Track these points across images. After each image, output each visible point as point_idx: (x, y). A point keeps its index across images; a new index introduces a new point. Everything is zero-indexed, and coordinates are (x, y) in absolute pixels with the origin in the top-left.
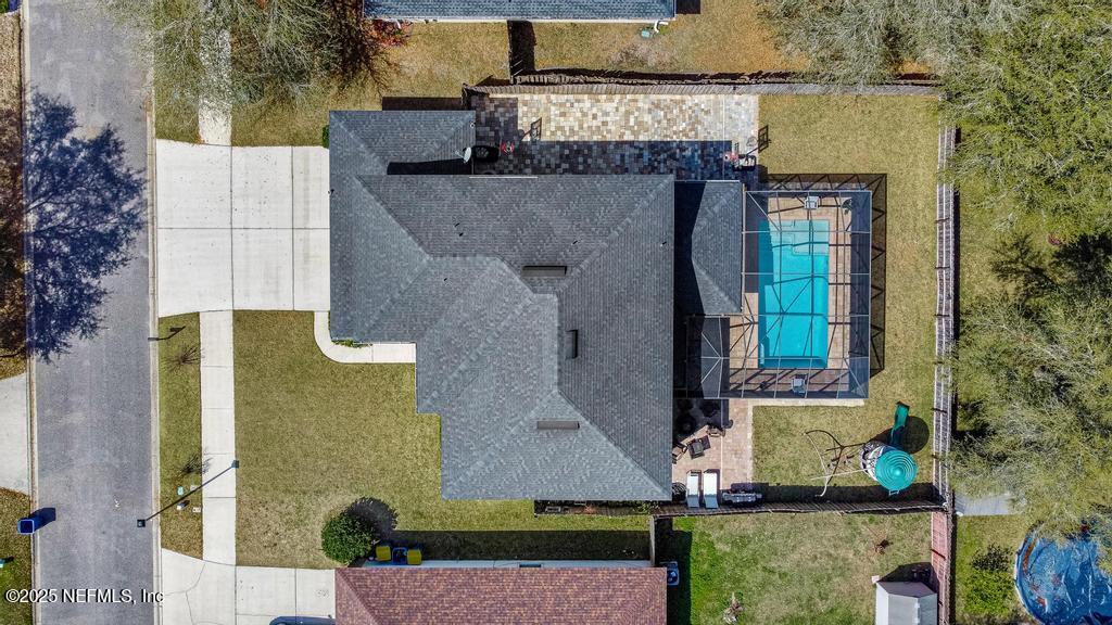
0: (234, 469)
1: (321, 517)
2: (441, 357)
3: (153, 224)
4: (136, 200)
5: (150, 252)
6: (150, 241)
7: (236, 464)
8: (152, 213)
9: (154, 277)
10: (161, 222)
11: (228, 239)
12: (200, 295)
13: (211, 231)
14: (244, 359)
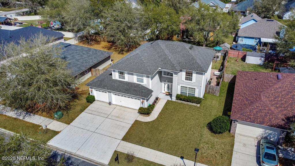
0: (184, 159)
1: (212, 138)
2: (165, 63)
3: (72, 155)
4: (59, 156)
5: (81, 159)
6: (77, 158)
7: (182, 158)
8: (68, 153)
9: (91, 161)
10: (73, 151)
11: (96, 134)
12: (109, 148)
13: (90, 138)
14: (141, 142)
